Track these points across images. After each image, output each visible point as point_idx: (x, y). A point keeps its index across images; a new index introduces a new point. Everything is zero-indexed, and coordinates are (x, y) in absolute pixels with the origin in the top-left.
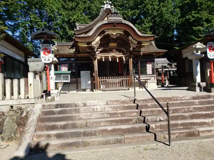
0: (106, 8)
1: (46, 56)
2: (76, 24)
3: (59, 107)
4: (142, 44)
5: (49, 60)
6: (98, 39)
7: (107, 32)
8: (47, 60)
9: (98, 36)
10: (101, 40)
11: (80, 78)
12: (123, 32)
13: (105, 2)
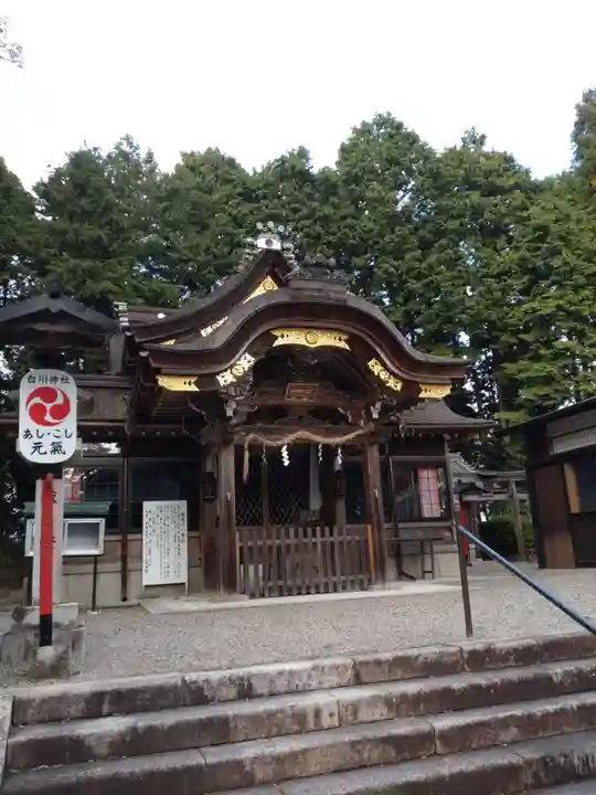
0: (265, 247)
1: (43, 429)
2: (117, 306)
3: (106, 709)
4: (420, 391)
5: (56, 448)
6: (245, 362)
7: (282, 336)
8: (51, 448)
9: (244, 353)
10: (255, 369)
11: (141, 532)
12: (347, 341)
13: (260, 226)
